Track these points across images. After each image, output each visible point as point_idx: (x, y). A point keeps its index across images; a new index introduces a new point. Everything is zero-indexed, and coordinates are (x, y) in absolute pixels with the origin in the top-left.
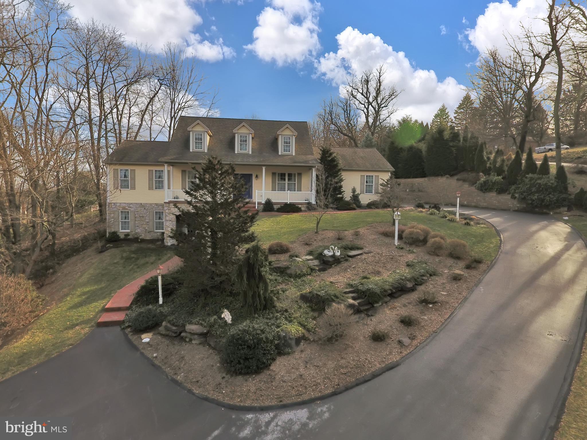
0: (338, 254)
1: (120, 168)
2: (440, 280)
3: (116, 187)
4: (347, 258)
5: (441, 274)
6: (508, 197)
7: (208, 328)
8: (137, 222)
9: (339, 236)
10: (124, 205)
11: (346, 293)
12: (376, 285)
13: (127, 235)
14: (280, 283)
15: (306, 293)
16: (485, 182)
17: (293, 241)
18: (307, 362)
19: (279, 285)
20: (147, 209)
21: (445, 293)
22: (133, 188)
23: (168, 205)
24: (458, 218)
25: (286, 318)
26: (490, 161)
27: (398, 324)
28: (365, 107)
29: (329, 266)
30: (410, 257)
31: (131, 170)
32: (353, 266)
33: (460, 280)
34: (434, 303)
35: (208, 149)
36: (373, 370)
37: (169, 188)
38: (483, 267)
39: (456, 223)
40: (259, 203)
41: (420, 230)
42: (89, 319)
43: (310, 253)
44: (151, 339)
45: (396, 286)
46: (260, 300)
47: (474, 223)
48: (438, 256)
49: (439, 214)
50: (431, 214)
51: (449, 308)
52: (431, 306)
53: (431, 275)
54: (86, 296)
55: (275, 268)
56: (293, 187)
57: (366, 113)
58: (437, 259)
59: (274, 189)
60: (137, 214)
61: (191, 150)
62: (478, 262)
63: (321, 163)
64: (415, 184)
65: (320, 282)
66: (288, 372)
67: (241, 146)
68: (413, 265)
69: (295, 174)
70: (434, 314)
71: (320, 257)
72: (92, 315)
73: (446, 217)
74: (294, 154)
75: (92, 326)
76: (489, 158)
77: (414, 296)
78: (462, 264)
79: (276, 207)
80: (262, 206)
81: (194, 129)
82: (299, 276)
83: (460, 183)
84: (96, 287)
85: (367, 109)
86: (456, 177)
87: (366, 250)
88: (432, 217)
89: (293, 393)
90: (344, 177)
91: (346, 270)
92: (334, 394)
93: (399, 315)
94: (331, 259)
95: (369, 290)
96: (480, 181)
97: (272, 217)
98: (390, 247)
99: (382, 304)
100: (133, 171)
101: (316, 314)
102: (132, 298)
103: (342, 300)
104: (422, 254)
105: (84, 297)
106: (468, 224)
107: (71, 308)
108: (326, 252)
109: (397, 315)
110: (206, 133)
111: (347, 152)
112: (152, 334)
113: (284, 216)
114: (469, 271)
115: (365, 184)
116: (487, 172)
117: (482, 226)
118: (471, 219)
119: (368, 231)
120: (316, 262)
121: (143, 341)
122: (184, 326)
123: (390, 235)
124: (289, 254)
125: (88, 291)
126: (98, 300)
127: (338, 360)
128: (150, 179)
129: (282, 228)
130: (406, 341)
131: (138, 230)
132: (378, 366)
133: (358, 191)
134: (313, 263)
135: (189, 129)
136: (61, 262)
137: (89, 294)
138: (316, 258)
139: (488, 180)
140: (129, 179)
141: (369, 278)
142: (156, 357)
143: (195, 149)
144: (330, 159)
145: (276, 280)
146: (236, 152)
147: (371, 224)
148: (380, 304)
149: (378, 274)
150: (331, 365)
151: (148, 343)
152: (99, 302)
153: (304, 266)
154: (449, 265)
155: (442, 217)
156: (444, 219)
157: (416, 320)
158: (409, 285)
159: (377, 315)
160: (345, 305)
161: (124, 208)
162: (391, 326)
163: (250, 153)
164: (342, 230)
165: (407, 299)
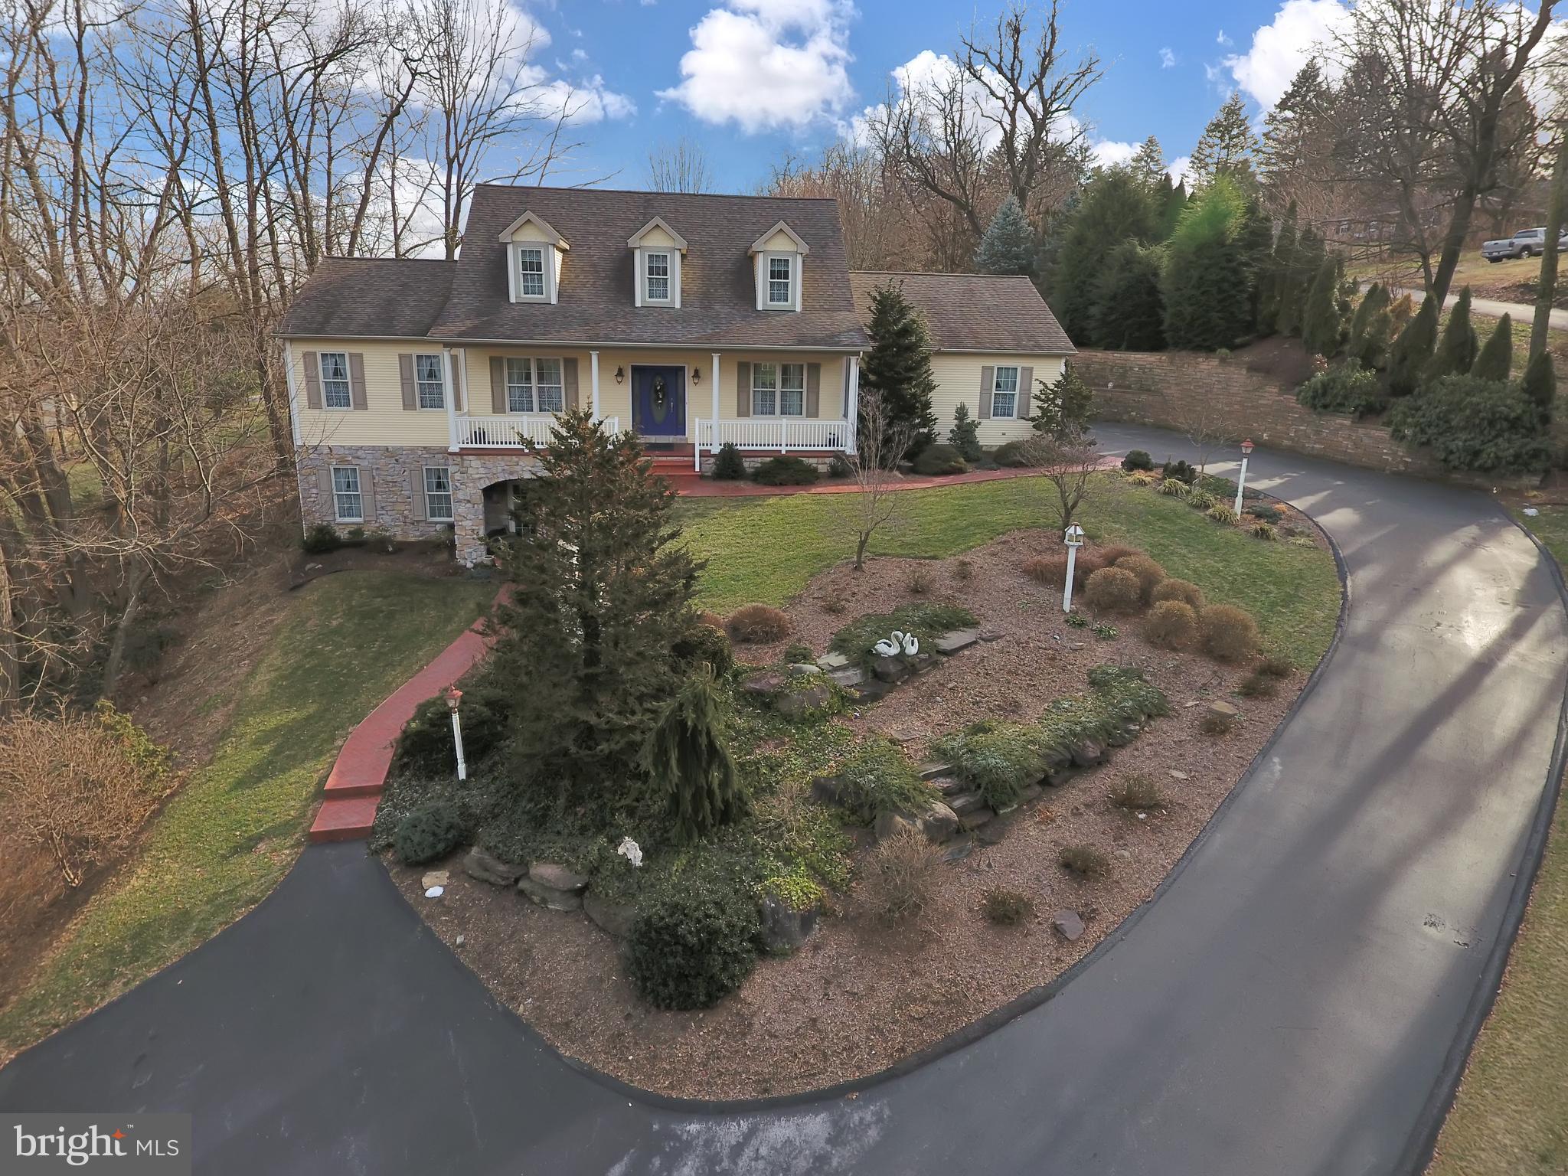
0: (912, 650)
1: (319, 349)
2: (1173, 732)
3: (314, 404)
4: (935, 657)
5: (1177, 711)
6: (1384, 433)
7: (585, 878)
8: (379, 497)
9: (917, 582)
10: (342, 451)
11: (928, 777)
12: (1006, 756)
13: (357, 532)
14: (761, 738)
15: (827, 779)
16: (1326, 387)
17: (794, 597)
18: (828, 982)
19: (759, 746)
20: (404, 463)
21: (1181, 775)
22: (362, 404)
23: (458, 459)
24: (1239, 513)
25: (778, 855)
26: (1349, 314)
27: (1055, 873)
28: (1006, 107)
29: (887, 686)
30: (1101, 656)
31: (351, 355)
32: (950, 685)
33: (1223, 732)
34: (1153, 806)
35: (560, 295)
36: (987, 1009)
37: (458, 406)
38: (1288, 690)
39: (1232, 529)
40: (705, 454)
41: (1133, 570)
42: (287, 823)
43: (839, 645)
44: (444, 887)
45: (1057, 758)
46: (712, 803)
47: (1282, 528)
48: (1174, 649)
49: (1188, 492)
50: (1168, 493)
51: (1188, 824)
52: (1142, 816)
53: (1149, 716)
54: (273, 744)
55: (751, 692)
56: (796, 402)
57: (1008, 128)
58: (1171, 660)
59: (742, 412)
60: (379, 475)
61: (513, 300)
62: (1277, 672)
63: (872, 338)
64: (1131, 368)
65: (864, 737)
66: (784, 1009)
67: (650, 285)
68: (1106, 683)
69: (802, 367)
70: (1148, 845)
71: (866, 659)
72: (291, 809)
73: (1207, 507)
74: (799, 309)
75: (298, 844)
76: (1345, 307)
77: (1101, 784)
78: (1234, 678)
79: (748, 464)
80: (712, 460)
81: (517, 238)
82: (809, 721)
83: (1257, 378)
84: (294, 714)
85: (1012, 114)
86: (1247, 357)
87: (987, 627)
88: (1171, 503)
89: (796, 1069)
90: (935, 379)
91: (931, 696)
92: (890, 1076)
93: (1061, 845)
94: (892, 668)
95: (987, 771)
96: (1313, 380)
97: (737, 507)
98: (1048, 620)
99: (1020, 806)
100: (358, 359)
101: (851, 839)
102: (389, 754)
103: (919, 807)
104: (1132, 642)
105: (267, 748)
106: (1262, 534)
107: (240, 784)
108: (881, 647)
109: (1056, 843)
110: (551, 248)
111: (948, 287)
112: (448, 874)
113: (771, 501)
114: (1250, 704)
115: (994, 391)
116: (1335, 349)
117: (1302, 541)
118: (1273, 517)
119: (995, 560)
120: (854, 676)
121: (428, 894)
122: (524, 864)
123: (1052, 577)
124: (782, 647)
125: (277, 729)
126: (303, 761)
127: (904, 980)
128: (406, 381)
129: (766, 548)
130: (1073, 926)
131: (386, 519)
132: (1002, 999)
133: (973, 415)
134: (848, 678)
135: (503, 237)
136: (192, 605)
137: (280, 740)
138: (854, 664)
139: (1334, 380)
140: (349, 379)
141: (990, 730)
142: (462, 945)
143: (523, 295)
144: (900, 326)
145: (752, 731)
146: (638, 304)
147: (1003, 534)
148: (1015, 806)
149: (1013, 711)
150: (887, 990)
151: (439, 900)
152: (307, 765)
153: (823, 691)
154: (1201, 681)
155: (1197, 507)
156: (1202, 514)
157: (1102, 862)
158: (1093, 751)
159: (1005, 842)
160: (925, 823)
161: (342, 460)
162: (1038, 879)
163: (678, 305)
164: (925, 558)
165: (1084, 791)
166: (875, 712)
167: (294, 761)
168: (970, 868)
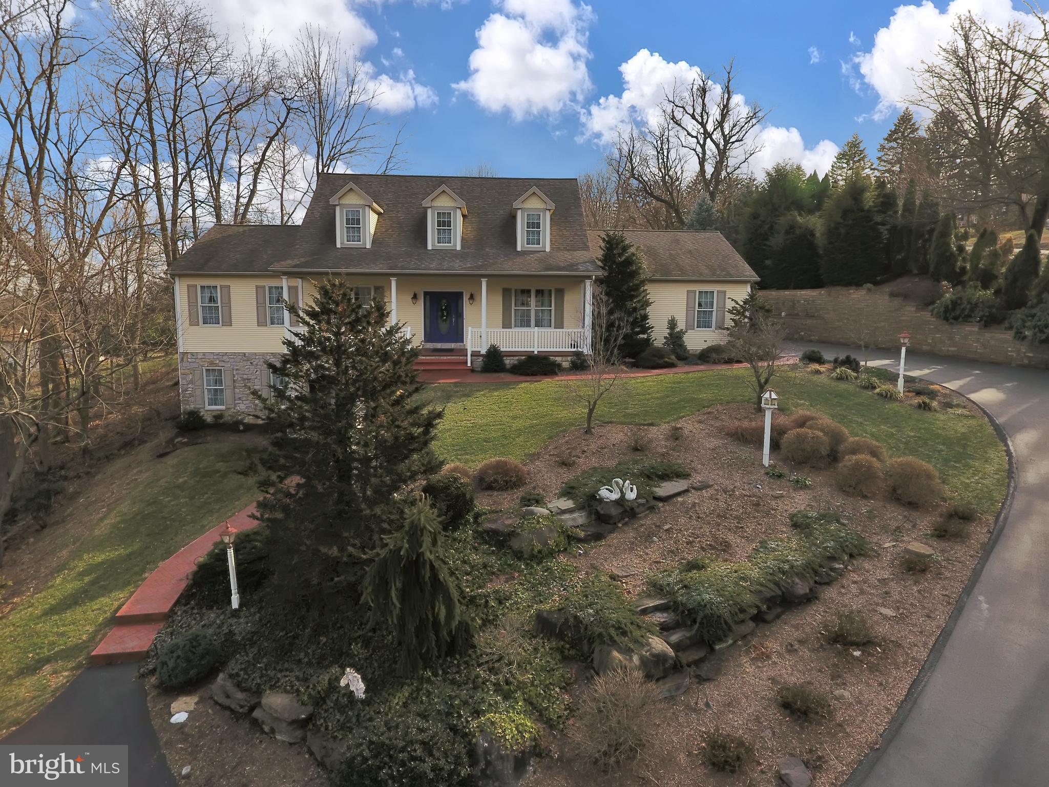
0: (631, 495)
1: (199, 283)
2: (875, 570)
3: (193, 322)
4: (652, 502)
5: (876, 552)
6: (1008, 335)
7: (310, 709)
8: (237, 391)
9: (636, 442)
10: (212, 357)
11: (645, 612)
12: (720, 592)
13: (219, 416)
14: (493, 573)
15: (550, 612)
16: (955, 304)
17: (534, 454)
19: (491, 581)
20: (257, 365)
21: (889, 612)
22: (229, 324)
24: (902, 391)
25: (498, 688)
26: (964, 255)
27: (775, 714)
28: (698, 142)
29: (610, 527)
30: (799, 502)
31: (222, 287)
32: (666, 527)
33: (923, 571)
34: (866, 644)
35: (374, 242)
38: (979, 533)
39: (897, 403)
40: (475, 354)
41: (822, 430)
42: (77, 646)
43: (568, 492)
44: (190, 713)
45: (769, 594)
46: (437, 635)
47: (940, 402)
48: (865, 497)
49: (856, 378)
50: (840, 378)
51: (906, 663)
52: (857, 653)
53: (851, 556)
54: (93, 576)
55: (487, 532)
56: (546, 317)
57: (701, 155)
58: (864, 507)
59: (506, 325)
60: (237, 374)
61: (339, 245)
62: (963, 516)
63: (603, 268)
64: (798, 301)
65: (587, 573)
67: (439, 233)
68: (808, 526)
69: (550, 291)
70: (868, 685)
71: (590, 503)
72: (84, 632)
73: (874, 388)
74: (548, 249)
75: (79, 666)
76: (961, 249)
77: (812, 620)
78: (925, 523)
79: (508, 361)
80: (481, 358)
81: (343, 201)
82: (538, 557)
83: (897, 302)
84: (122, 552)
85: (703, 147)
86: (887, 288)
87: (696, 479)
88: (843, 386)
90: (651, 297)
91: (648, 538)
93: (778, 683)
94: (614, 511)
95: (702, 606)
96: (943, 299)
97: (496, 390)
98: (751, 472)
99: (735, 642)
100: (226, 289)
101: (570, 671)
103: (636, 641)
104: (826, 491)
105: (87, 579)
106: (925, 407)
107: (53, 610)
108: (604, 493)
109: (773, 680)
110: (367, 208)
111: (660, 240)
112: (196, 699)
113: (523, 385)
114: (944, 545)
115: (697, 309)
116: (957, 278)
117: (960, 411)
118: (932, 394)
119: (702, 426)
120: (580, 518)
121: (174, 720)
122: (259, 692)
123: (753, 439)
124: (519, 493)
125: (102, 563)
126: (111, 591)
128: (260, 305)
129: (514, 418)
130: (798, 776)
131: (241, 407)
133: (681, 325)
134: (574, 519)
135: (334, 201)
137: (101, 572)
138: (580, 508)
139: (961, 298)
140: (219, 304)
141: (703, 567)
142: (187, 776)
143: (346, 242)
144: (623, 258)
145: (485, 566)
146: (430, 247)
147: (708, 407)
148: (730, 642)
149: (724, 551)
151: (181, 728)
152: (114, 594)
153: (551, 531)
154: (894, 524)
155: (866, 388)
156: (870, 393)
157: (822, 703)
158: (801, 588)
159: (722, 679)
160: (642, 658)
161: (212, 363)
162: (757, 719)
163: (459, 248)
164: (644, 425)
165: (797, 627)
166: (598, 550)
167: (106, 590)
168: (688, 707)
